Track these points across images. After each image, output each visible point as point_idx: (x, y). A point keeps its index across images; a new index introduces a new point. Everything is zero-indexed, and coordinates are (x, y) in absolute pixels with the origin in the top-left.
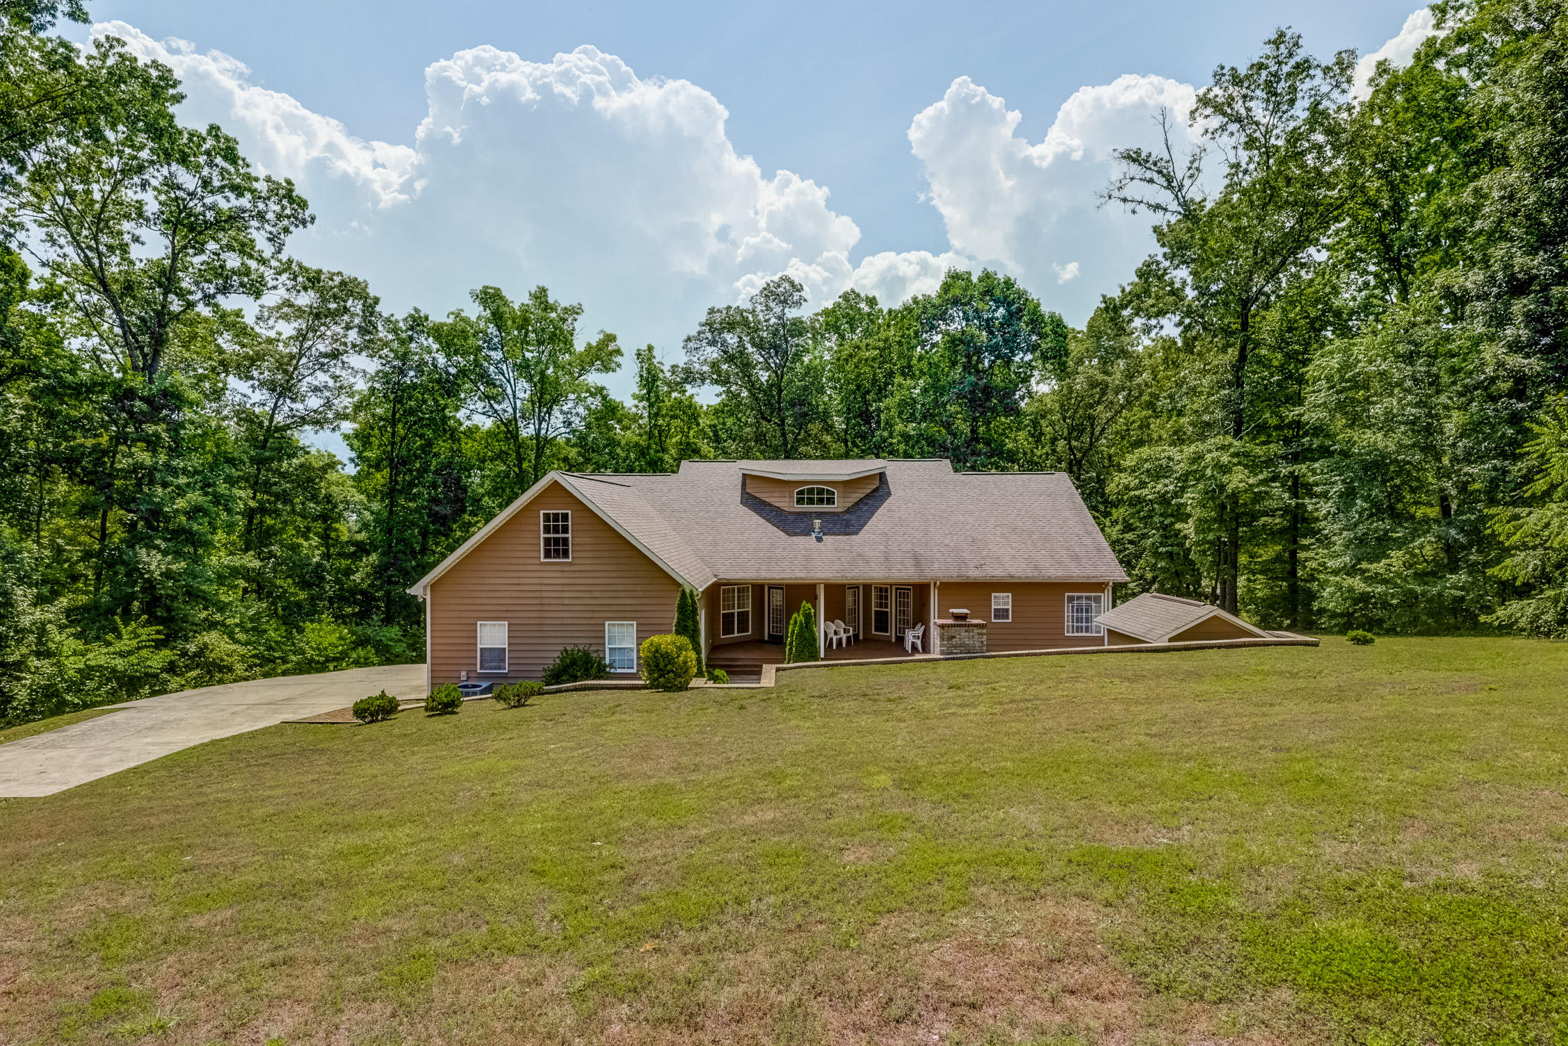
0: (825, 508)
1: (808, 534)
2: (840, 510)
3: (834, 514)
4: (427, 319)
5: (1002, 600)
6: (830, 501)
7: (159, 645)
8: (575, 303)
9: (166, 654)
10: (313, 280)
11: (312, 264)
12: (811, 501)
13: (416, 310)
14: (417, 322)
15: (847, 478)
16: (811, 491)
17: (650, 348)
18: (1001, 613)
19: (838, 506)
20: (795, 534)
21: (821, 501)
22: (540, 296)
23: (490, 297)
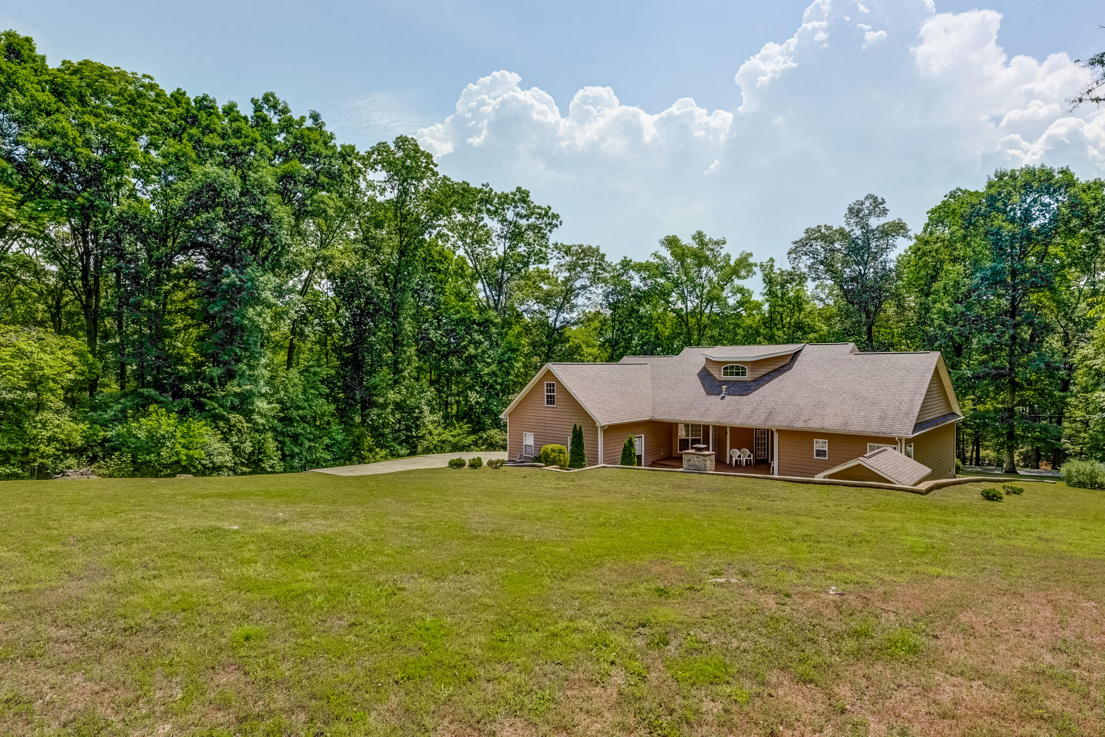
0: (740, 378)
1: (718, 394)
2: (749, 379)
3: (745, 382)
4: (631, 261)
5: (820, 444)
6: (744, 374)
7: (469, 433)
8: (720, 238)
9: (472, 437)
10: (568, 251)
11: (567, 243)
12: (732, 374)
13: (625, 257)
14: (626, 264)
15: (752, 360)
16: (732, 367)
17: (772, 260)
18: (820, 453)
19: (748, 377)
20: (712, 394)
21: (738, 374)
22: (699, 236)
23: (671, 242)
